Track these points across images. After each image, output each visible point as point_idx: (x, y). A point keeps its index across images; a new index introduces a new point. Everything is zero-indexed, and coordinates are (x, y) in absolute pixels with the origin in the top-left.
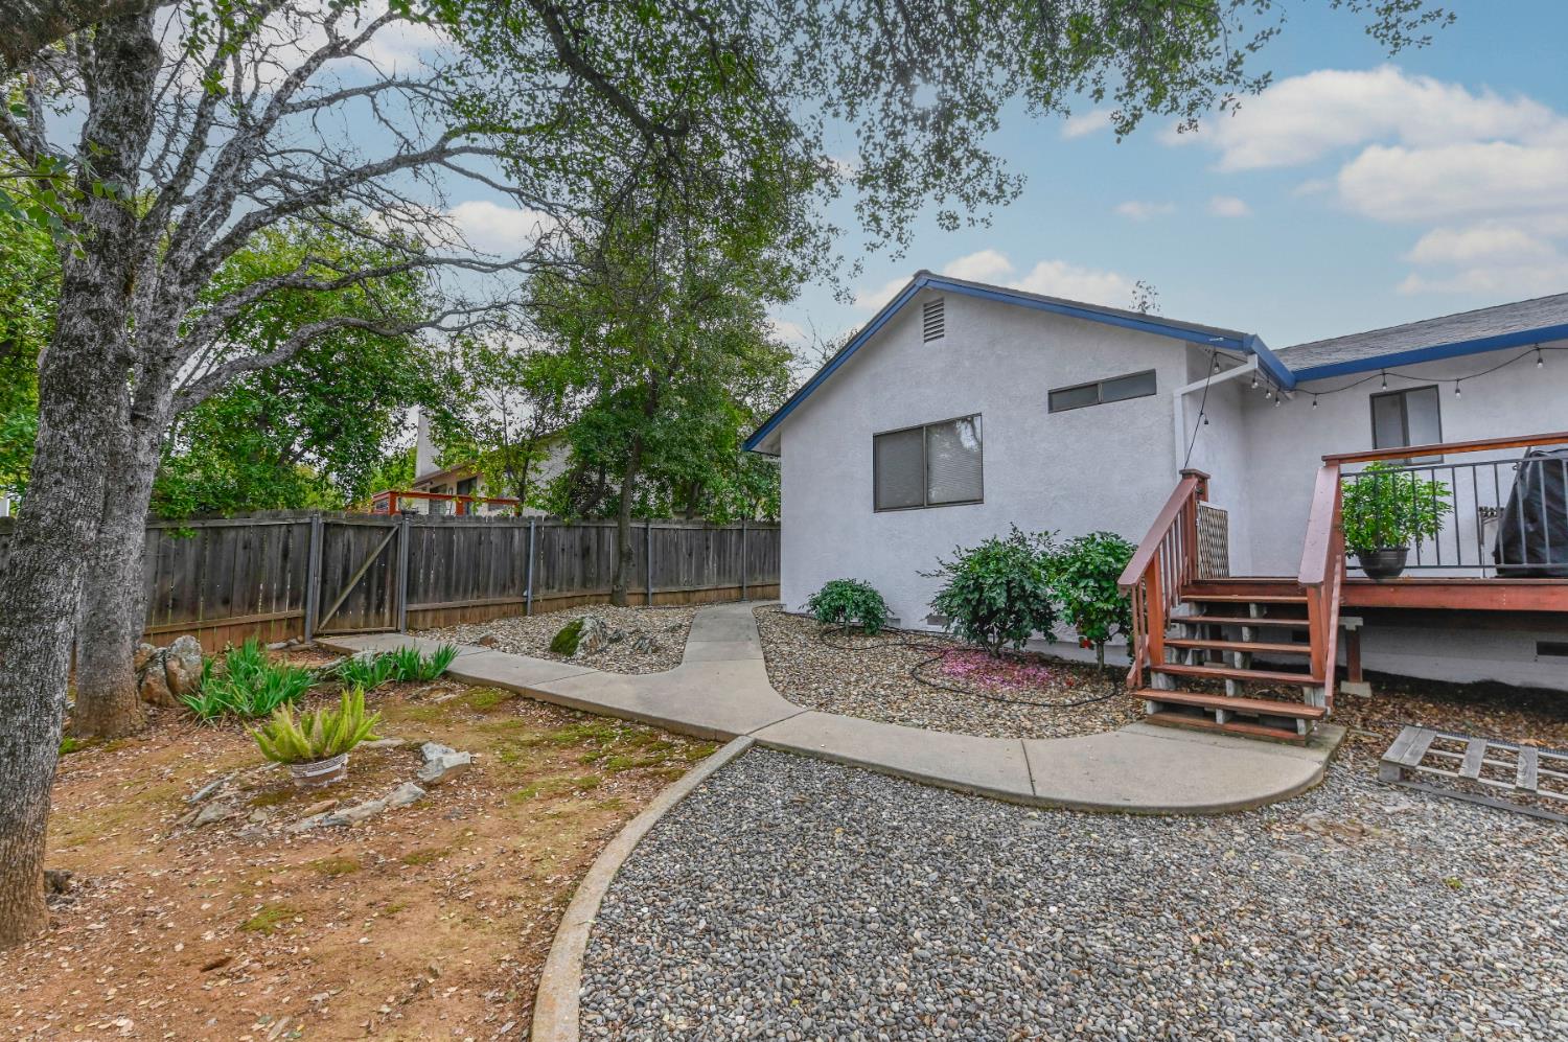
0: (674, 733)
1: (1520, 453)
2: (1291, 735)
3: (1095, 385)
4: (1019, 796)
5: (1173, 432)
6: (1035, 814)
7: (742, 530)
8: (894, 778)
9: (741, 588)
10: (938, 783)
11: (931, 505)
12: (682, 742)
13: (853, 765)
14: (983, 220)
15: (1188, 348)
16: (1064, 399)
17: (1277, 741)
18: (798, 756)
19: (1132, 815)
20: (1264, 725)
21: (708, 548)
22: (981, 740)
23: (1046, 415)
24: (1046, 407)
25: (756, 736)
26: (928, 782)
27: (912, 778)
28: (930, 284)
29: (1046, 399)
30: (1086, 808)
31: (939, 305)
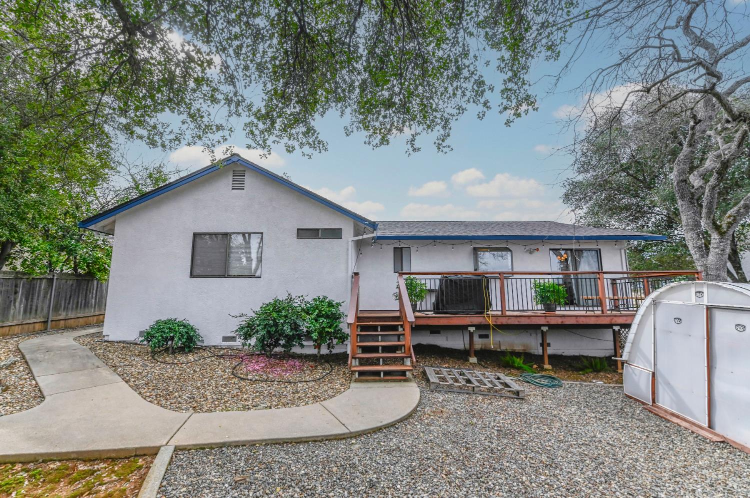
0: (90, 460)
1: (439, 276)
2: (404, 378)
3: (318, 230)
4: (344, 434)
5: (348, 255)
6: (354, 441)
7: (52, 280)
8: (280, 444)
9: (46, 322)
10: (305, 440)
11: (229, 276)
12: (102, 465)
13: (252, 444)
14: (308, 155)
15: (354, 223)
16: (303, 233)
17: (400, 381)
18: (212, 448)
19: (385, 428)
20: (394, 375)
21: (16, 293)
22: (301, 408)
23: (295, 238)
24: (296, 235)
25: (175, 442)
26: (299, 441)
27: (290, 441)
28: (240, 161)
29: (296, 232)
30: (369, 431)
31: (242, 174)
